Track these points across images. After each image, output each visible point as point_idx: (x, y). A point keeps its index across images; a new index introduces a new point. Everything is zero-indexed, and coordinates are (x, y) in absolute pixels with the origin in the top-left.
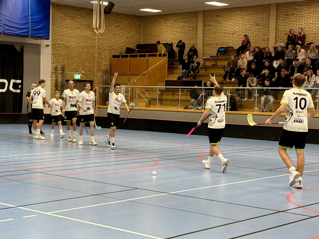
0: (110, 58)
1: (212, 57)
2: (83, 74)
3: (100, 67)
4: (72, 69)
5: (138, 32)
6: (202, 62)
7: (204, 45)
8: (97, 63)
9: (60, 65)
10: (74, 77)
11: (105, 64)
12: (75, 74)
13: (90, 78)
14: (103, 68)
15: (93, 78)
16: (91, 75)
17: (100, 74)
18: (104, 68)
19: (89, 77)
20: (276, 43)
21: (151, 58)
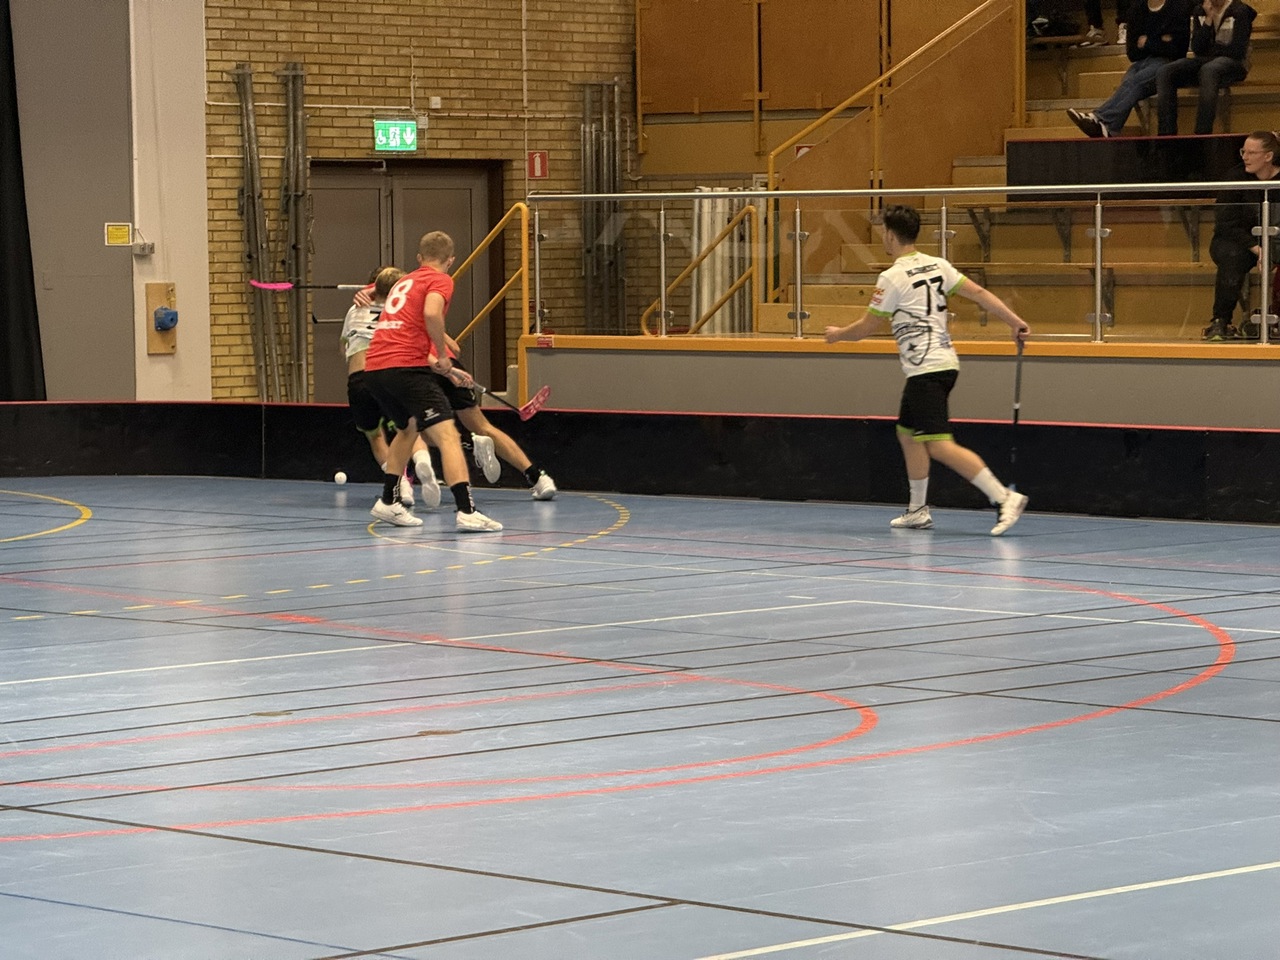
2: (435, 116)
3: (556, 67)
4: (354, 81)
8: (534, 35)
9: (273, 58)
10: (373, 138)
11: (592, 38)
12: (379, 117)
13: (481, 145)
14: (573, 67)
15: (504, 145)
16: (491, 124)
17: (557, 111)
18: (580, 67)
19: (480, 134)
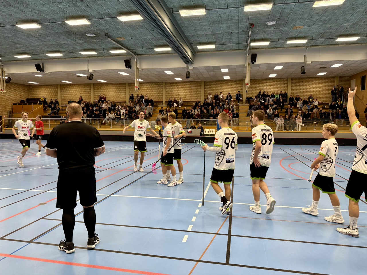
0: (11, 105)
1: (65, 105)
3: (6, 109)
5: (27, 93)
6: (61, 108)
7: (61, 100)
8: (4, 107)
17: (6, 113)
18: (8, 109)
20: (94, 100)
21: (34, 105)
